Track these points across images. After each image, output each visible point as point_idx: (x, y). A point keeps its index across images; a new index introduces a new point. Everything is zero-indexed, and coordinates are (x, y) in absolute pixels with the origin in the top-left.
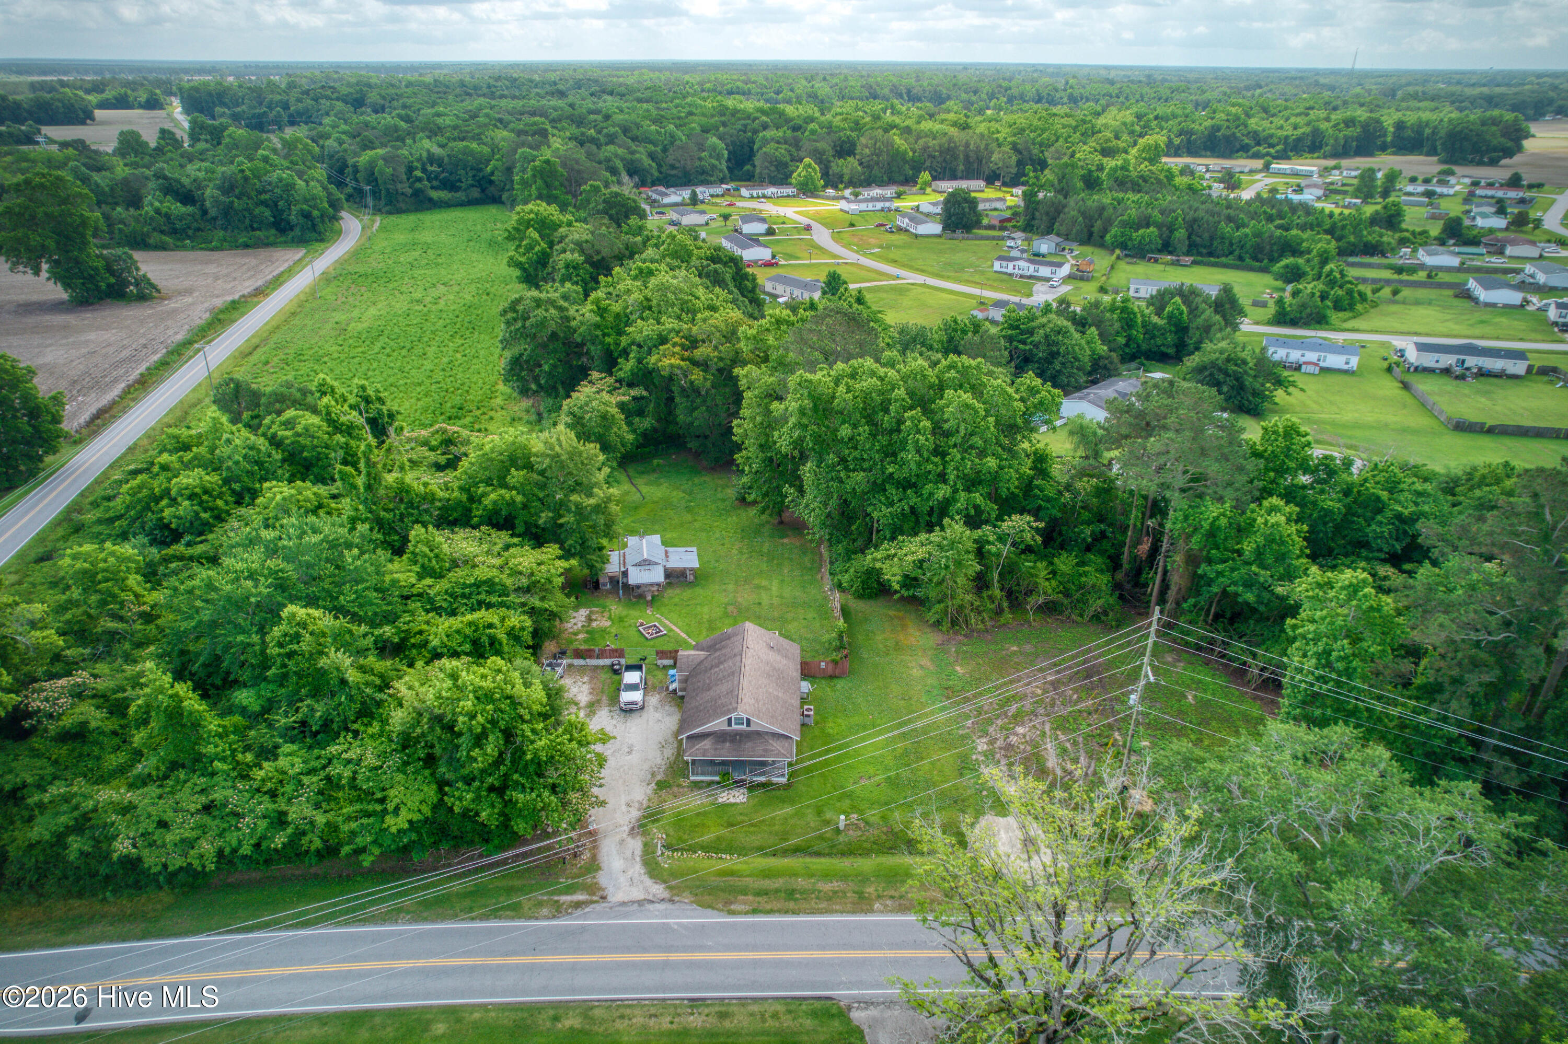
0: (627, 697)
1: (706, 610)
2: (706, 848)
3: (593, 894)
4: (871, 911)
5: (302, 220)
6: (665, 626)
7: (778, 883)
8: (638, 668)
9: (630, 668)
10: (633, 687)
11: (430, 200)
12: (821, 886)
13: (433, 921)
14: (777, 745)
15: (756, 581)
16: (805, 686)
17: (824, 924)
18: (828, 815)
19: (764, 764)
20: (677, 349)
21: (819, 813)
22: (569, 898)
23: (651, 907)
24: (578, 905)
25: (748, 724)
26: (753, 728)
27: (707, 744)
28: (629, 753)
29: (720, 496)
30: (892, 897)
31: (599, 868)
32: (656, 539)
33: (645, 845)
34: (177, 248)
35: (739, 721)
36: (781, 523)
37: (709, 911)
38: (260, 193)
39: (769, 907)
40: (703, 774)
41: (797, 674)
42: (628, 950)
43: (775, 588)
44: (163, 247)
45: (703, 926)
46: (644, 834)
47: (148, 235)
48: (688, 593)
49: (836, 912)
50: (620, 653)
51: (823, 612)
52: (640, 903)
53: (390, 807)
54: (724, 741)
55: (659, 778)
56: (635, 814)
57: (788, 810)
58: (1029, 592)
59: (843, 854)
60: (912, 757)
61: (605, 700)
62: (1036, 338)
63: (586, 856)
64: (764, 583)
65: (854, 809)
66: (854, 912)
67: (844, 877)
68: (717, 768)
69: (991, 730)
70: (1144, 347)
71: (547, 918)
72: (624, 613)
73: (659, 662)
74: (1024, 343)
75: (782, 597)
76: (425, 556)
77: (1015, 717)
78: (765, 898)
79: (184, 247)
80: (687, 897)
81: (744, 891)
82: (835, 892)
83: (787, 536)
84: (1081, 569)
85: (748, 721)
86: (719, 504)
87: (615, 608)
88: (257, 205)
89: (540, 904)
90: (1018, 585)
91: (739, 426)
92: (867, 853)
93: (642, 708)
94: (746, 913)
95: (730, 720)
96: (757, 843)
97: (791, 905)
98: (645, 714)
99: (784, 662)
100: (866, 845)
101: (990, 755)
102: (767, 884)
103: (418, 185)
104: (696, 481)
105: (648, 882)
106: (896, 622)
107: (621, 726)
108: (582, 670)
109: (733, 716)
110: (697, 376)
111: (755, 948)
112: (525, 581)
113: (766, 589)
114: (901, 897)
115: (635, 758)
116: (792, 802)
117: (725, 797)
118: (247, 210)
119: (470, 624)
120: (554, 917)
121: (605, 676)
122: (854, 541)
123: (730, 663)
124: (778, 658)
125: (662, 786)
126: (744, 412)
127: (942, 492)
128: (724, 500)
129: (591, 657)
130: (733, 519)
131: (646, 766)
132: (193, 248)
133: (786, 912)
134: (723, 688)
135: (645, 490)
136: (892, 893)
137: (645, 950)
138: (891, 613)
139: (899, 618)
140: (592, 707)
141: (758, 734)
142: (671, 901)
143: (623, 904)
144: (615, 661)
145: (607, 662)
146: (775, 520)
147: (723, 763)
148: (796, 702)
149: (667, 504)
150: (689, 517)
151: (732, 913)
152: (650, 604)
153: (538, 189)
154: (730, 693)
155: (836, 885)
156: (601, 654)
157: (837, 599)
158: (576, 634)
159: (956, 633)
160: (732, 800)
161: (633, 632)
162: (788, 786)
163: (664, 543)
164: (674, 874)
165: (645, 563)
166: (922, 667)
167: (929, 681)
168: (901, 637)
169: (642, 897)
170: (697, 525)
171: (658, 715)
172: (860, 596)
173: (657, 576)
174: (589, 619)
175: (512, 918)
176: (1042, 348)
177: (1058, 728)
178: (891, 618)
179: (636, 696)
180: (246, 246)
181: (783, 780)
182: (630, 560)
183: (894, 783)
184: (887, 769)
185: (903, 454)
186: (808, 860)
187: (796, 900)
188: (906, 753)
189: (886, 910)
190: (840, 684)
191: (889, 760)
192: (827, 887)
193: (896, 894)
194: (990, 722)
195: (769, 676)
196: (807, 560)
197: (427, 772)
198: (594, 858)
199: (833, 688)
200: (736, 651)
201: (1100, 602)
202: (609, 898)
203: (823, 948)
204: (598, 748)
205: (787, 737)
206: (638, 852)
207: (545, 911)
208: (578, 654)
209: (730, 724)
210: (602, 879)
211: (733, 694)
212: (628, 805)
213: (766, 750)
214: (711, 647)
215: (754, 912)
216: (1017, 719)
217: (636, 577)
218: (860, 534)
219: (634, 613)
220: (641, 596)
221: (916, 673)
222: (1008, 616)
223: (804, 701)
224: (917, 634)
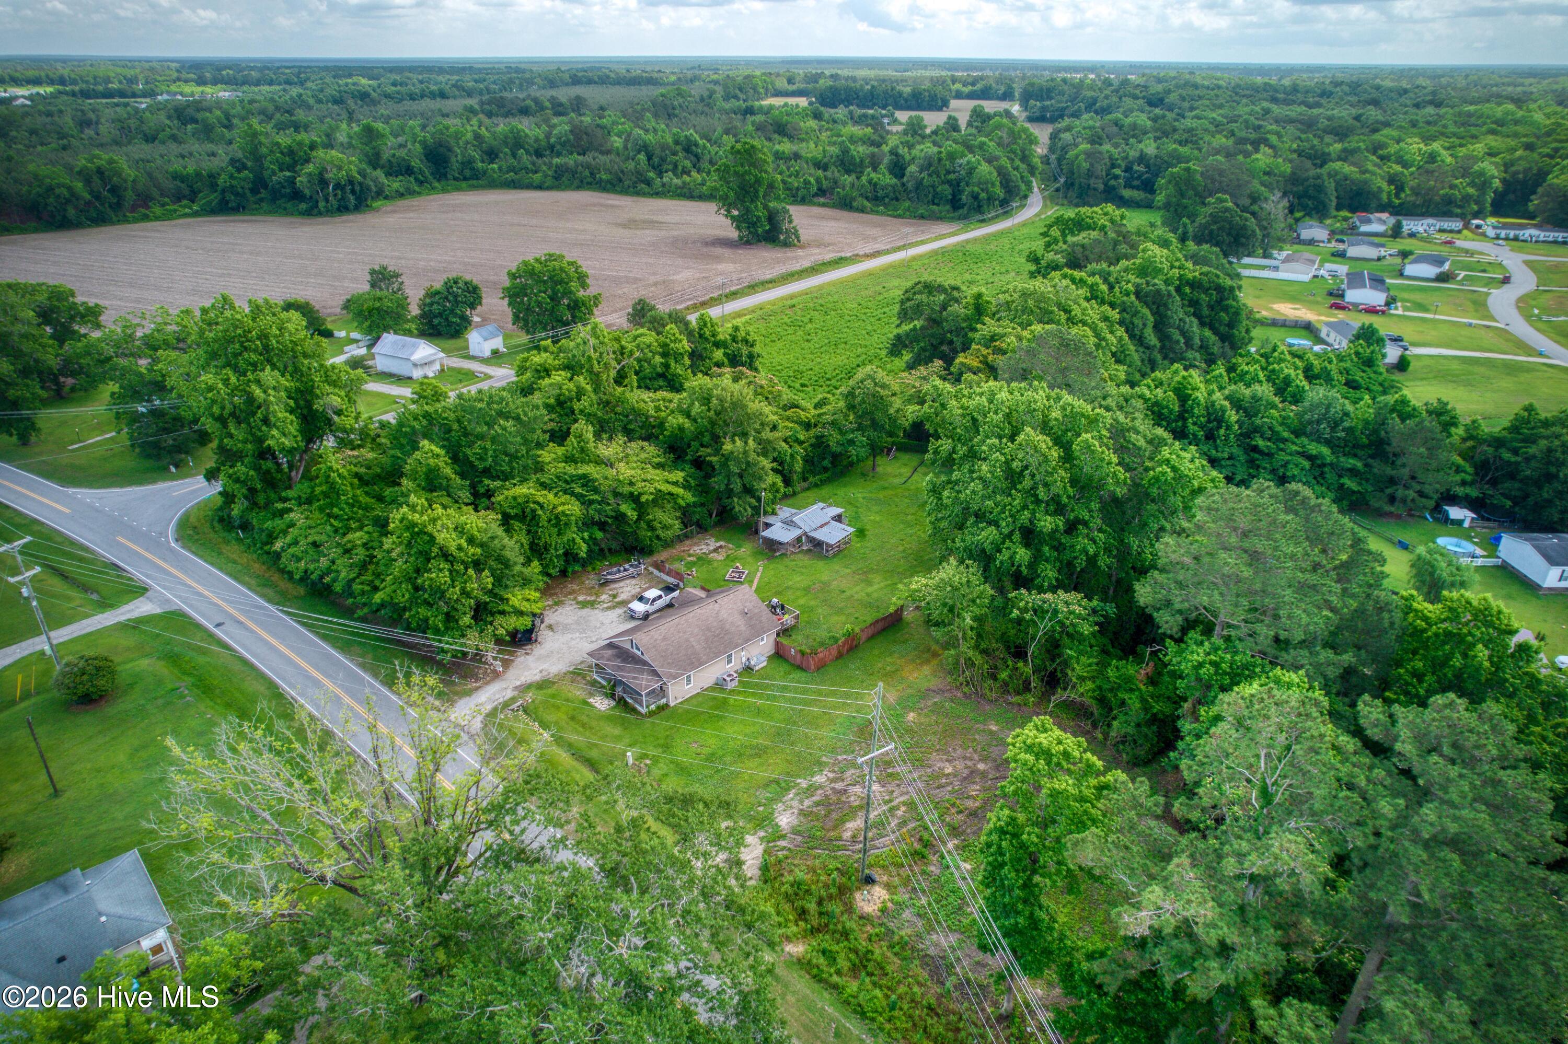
5: (971, 200)
11: (1121, 198)
34: (872, 212)
38: (948, 172)
44: (862, 210)
47: (854, 199)
62: (1532, 450)
74: (1515, 452)
79: (877, 212)
88: (943, 183)
103: (1112, 182)
118: (933, 186)
132: (883, 214)
153: (1168, 196)
176: (1533, 464)
180: (922, 217)
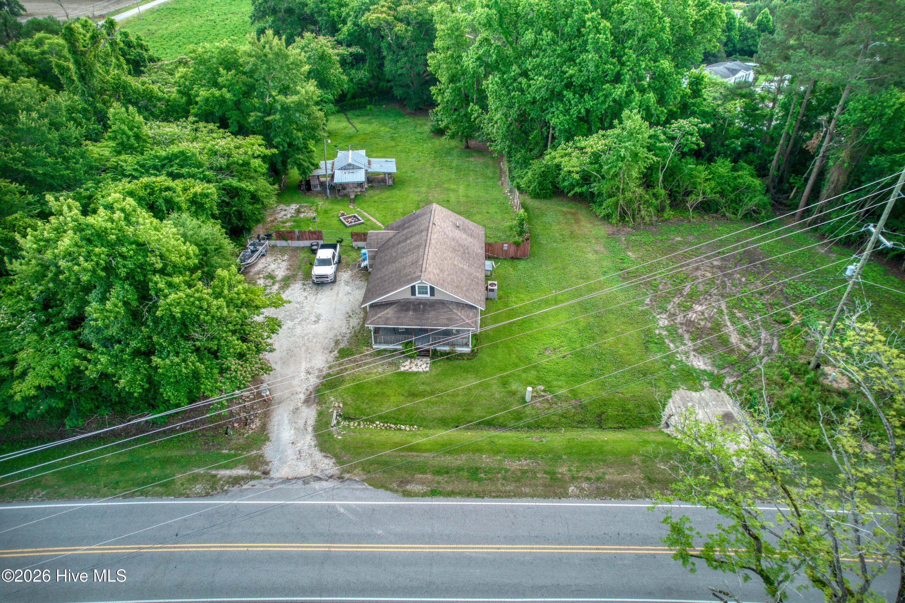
0: (318, 270)
1: (400, 205)
2: (384, 419)
3: (255, 468)
4: (564, 495)
6: (363, 217)
7: (461, 460)
8: (334, 247)
9: (324, 246)
10: (325, 262)
12: (507, 464)
13: (70, 498)
14: (461, 314)
15: (446, 186)
16: (489, 265)
17: (513, 510)
18: (514, 386)
19: (447, 333)
20: (384, 9)
21: (505, 383)
22: (228, 472)
23: (317, 485)
24: (236, 481)
25: (432, 294)
26: (437, 297)
27: (389, 312)
28: (316, 322)
29: (418, 130)
30: (588, 479)
31: (268, 439)
32: (363, 152)
33: (320, 414)
35: (423, 290)
36: (467, 147)
37: (382, 492)
39: (449, 488)
40: (386, 343)
41: (481, 251)
42: (285, 537)
43: (462, 190)
45: (374, 510)
46: (319, 403)
48: (386, 194)
49: (526, 495)
50: (318, 235)
51: (504, 207)
52: (305, 480)
53: (17, 370)
54: (407, 310)
55: (342, 346)
56: (313, 381)
57: (472, 382)
58: (688, 193)
59: (529, 427)
60: (596, 330)
61: (300, 275)
63: (256, 424)
64: (452, 187)
65: (540, 380)
66: (545, 496)
67: (532, 454)
68: (399, 337)
69: (669, 307)
70: (738, 46)
71: (199, 496)
72: (330, 207)
73: (355, 244)
75: (467, 196)
76: (124, 133)
77: (691, 296)
78: (446, 478)
80: (358, 474)
81: (422, 469)
82: (524, 472)
83: (472, 156)
84: (736, 174)
85: (432, 289)
86: (418, 135)
87: (321, 203)
89: (195, 479)
90: (678, 186)
91: (433, 58)
92: (554, 427)
93: (334, 282)
94: (424, 495)
95: (413, 288)
96: (439, 414)
97: (475, 486)
98: (336, 288)
99: (470, 240)
100: (555, 418)
101: (672, 330)
102: (449, 460)
104: (401, 121)
105: (318, 455)
106: (569, 216)
107: (311, 298)
108: (283, 250)
109: (416, 284)
110: (400, 27)
111: (431, 539)
112: (223, 162)
113: (453, 190)
114: (598, 479)
115: (321, 327)
116: (476, 371)
117: (407, 366)
119: (146, 186)
120: (207, 495)
121: (303, 255)
122: (531, 150)
123: (417, 237)
124: (464, 236)
125: (343, 353)
126: (438, 43)
127: (619, 91)
128: (421, 133)
129: (292, 239)
130: (428, 146)
131: (331, 335)
133: (468, 494)
134: (409, 259)
135: (359, 126)
136: (588, 474)
137: (304, 538)
138: (564, 209)
139: (572, 214)
140: (287, 282)
141: (443, 303)
142: (340, 478)
143: (287, 480)
144: (314, 242)
145: (307, 243)
146: (462, 145)
147: (408, 332)
148: (481, 276)
149: (376, 135)
150: (393, 143)
151: (407, 494)
152: (353, 201)
154: (414, 263)
155: (525, 463)
156: (301, 236)
157: (517, 198)
158: (284, 223)
159: (624, 226)
160: (414, 369)
161: (335, 221)
162: (473, 354)
163: (367, 155)
164: (346, 446)
165: (349, 167)
166: (596, 252)
167: (605, 263)
168: (575, 227)
169: (308, 473)
170: (399, 148)
171: (348, 289)
172: (537, 196)
173: (360, 177)
174: (298, 211)
175: (160, 496)
177: (734, 307)
178: (565, 214)
179: (329, 270)
181: (467, 350)
182: (337, 165)
183: (580, 356)
184: (571, 341)
185: (584, 56)
186: (493, 433)
187: (480, 480)
188: (589, 327)
189: (581, 495)
190: (522, 265)
191: (573, 333)
192: (514, 465)
193: (592, 476)
194: (667, 298)
195: (454, 250)
196: (489, 172)
197: (68, 334)
198: (264, 427)
199: (515, 268)
200: (422, 228)
201: (756, 200)
202: (273, 474)
203: (512, 540)
204: (269, 312)
205: (472, 307)
206: (311, 422)
207: (198, 488)
208: (282, 236)
209: (413, 293)
210: (268, 451)
211: (417, 264)
212: (309, 373)
213: (450, 319)
214: (400, 227)
215: (434, 493)
216: (693, 297)
217: (341, 177)
218: (537, 143)
219: (336, 207)
220: (347, 196)
221: (592, 257)
222: (668, 213)
223: (488, 277)
224: (588, 225)
